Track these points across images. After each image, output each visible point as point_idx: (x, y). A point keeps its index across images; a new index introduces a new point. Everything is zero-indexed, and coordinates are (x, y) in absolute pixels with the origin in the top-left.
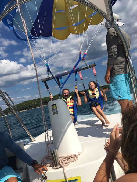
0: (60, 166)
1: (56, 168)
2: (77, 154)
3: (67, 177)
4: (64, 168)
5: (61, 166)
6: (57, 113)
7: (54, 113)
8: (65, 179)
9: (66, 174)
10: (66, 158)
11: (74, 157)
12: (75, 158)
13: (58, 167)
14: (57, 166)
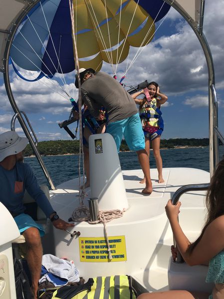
0: (99, 221)
1: (93, 222)
2: (121, 210)
3: (108, 236)
4: (105, 224)
5: (101, 222)
6: (101, 151)
7: (97, 152)
8: (105, 237)
9: (107, 231)
10: (106, 213)
11: (118, 213)
12: (120, 214)
13: (97, 222)
14: (95, 220)
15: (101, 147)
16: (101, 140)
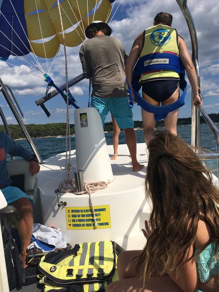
1: (79, 193)
2: (106, 182)
3: (93, 205)
4: (90, 194)
5: (86, 192)
9: (92, 201)
10: (92, 184)
11: (103, 184)
14: (81, 191)
15: (86, 121)
16: (86, 113)
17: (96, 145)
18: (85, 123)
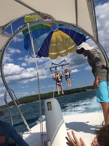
15: (51, 106)
16: (50, 102)
17: (57, 126)
18: (50, 108)
